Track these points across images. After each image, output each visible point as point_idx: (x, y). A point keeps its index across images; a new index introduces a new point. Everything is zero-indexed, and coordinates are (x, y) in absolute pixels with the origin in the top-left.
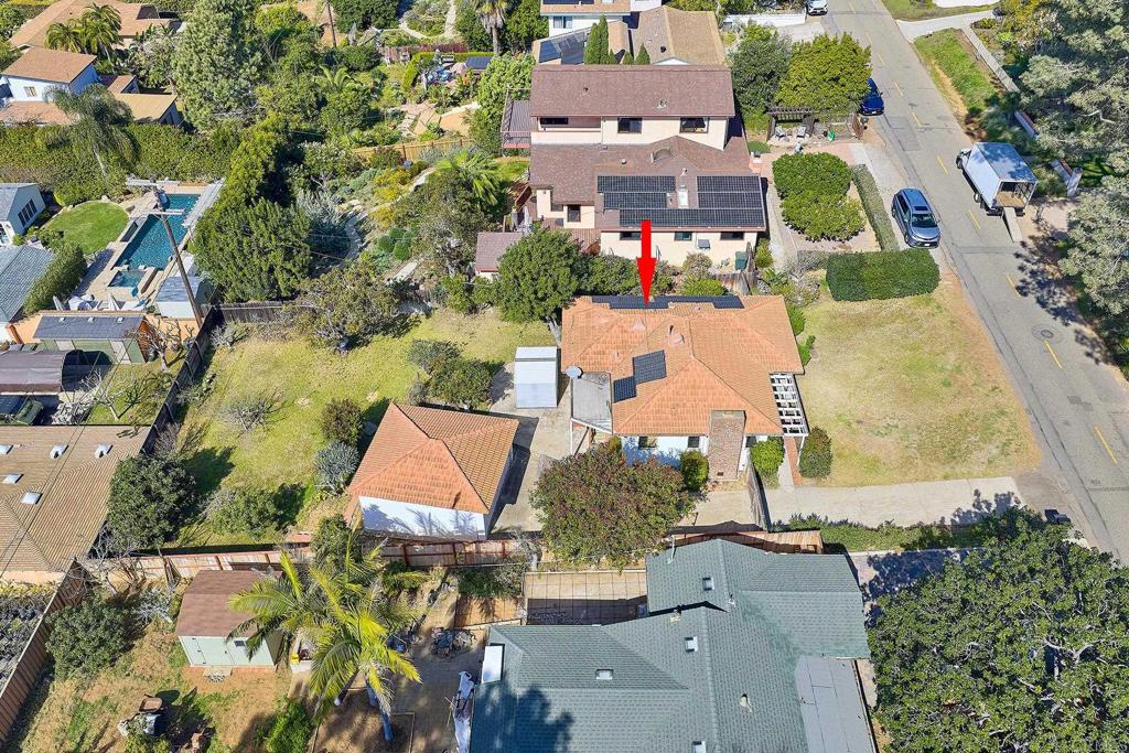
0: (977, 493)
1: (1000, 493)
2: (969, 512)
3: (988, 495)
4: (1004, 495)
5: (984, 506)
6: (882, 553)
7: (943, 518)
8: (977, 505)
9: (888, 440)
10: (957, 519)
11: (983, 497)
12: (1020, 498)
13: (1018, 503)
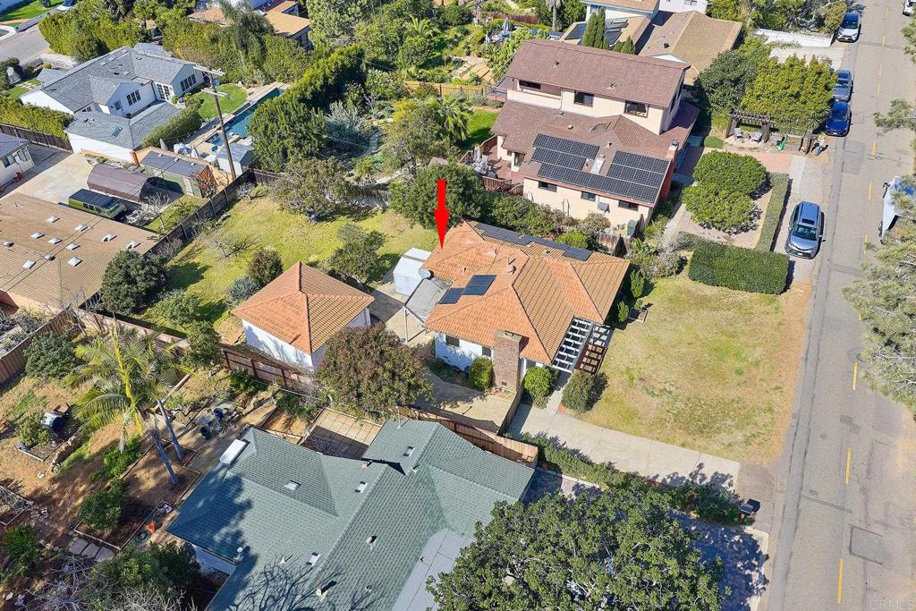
0: (701, 466)
1: (720, 472)
2: (683, 478)
3: (709, 472)
4: (723, 475)
5: (699, 477)
6: (589, 485)
7: (658, 476)
8: (693, 476)
9: (656, 401)
10: (668, 481)
11: (702, 471)
12: (735, 482)
13: (730, 485)
